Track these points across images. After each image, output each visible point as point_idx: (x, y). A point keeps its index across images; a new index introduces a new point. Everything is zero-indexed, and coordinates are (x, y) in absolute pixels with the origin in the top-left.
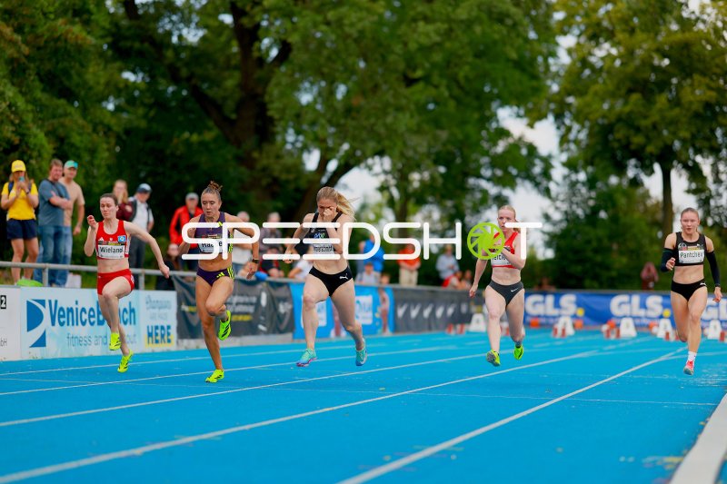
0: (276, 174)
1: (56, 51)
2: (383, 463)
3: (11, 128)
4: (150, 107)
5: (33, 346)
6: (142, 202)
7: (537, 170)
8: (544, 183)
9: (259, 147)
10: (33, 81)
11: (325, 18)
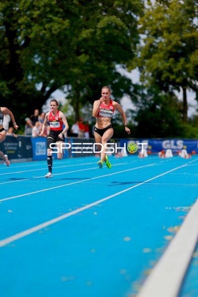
0: (24, 92)
2: (69, 212)
7: (132, 89)
8: (135, 95)
11: (44, 27)
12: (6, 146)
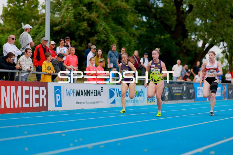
0: (188, 48)
1: (118, 11)
2: (223, 139)
3: (104, 36)
4: (148, 28)
5: (111, 103)
6: (146, 58)
9: (183, 40)
10: (111, 20)
12: (174, 90)
